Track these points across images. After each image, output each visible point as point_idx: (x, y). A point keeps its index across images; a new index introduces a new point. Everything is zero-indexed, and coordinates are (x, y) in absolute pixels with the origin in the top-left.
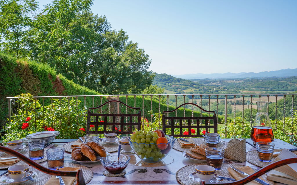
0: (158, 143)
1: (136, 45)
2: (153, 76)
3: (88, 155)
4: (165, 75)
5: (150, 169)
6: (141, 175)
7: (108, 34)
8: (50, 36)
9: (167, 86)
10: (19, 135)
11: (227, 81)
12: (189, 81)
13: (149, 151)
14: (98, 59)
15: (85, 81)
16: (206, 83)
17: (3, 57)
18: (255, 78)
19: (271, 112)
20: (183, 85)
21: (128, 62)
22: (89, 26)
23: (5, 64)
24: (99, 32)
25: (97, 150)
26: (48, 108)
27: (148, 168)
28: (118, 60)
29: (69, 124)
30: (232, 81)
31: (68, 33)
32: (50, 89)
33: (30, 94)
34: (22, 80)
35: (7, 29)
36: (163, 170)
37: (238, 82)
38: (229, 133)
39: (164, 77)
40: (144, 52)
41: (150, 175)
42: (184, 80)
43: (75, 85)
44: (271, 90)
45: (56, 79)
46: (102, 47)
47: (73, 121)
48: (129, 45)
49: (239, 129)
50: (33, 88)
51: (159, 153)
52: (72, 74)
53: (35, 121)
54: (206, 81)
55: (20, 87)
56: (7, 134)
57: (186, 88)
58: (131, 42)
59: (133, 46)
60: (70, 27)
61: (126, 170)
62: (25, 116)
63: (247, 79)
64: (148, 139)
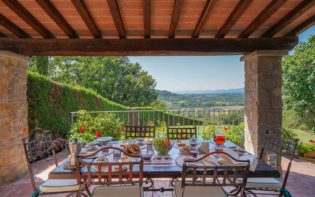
0: (166, 145)
1: (146, 73)
2: (158, 93)
3: (132, 151)
4: (165, 91)
5: (163, 158)
6: (159, 161)
7: (129, 66)
8: (91, 67)
9: (167, 99)
10: (79, 136)
11: (207, 96)
12: (182, 95)
13: (162, 149)
14: (121, 82)
15: (113, 97)
16: (193, 97)
17: (66, 86)
18: (225, 93)
19: (236, 116)
20: (178, 98)
21: (142, 85)
22: (116, 61)
23: (67, 91)
24: (122, 65)
25: (136, 148)
26: (96, 119)
27: (162, 157)
28: (135, 83)
29: (109, 129)
30: (210, 96)
31: (102, 66)
32: (94, 105)
33: (85, 111)
34: (77, 100)
35: (61, 63)
36: (169, 158)
37: (214, 96)
38: (206, 134)
39: (165, 93)
40: (152, 77)
41: (163, 161)
42: (178, 95)
43: (108, 101)
44: (236, 101)
45: (97, 98)
46: (124, 74)
47: (111, 127)
48: (142, 73)
49: (212, 131)
50: (83, 104)
51: (167, 150)
52: (104, 92)
53: (88, 127)
54: (193, 96)
55: (76, 105)
56: (72, 135)
57: (180, 100)
58: (143, 71)
59: (145, 73)
60: (103, 61)
61: (151, 158)
62: (81, 124)
63: (220, 94)
64: (161, 143)
